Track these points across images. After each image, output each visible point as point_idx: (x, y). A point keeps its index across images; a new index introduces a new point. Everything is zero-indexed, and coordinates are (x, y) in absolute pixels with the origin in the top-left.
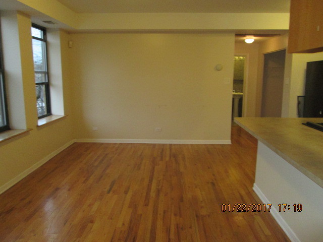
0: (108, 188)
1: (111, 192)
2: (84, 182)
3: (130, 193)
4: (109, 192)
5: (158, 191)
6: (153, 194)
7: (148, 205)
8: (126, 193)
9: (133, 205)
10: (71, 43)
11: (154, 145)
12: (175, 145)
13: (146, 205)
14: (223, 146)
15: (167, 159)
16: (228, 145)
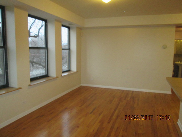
0: (91, 111)
1: (92, 113)
2: (80, 107)
3: (102, 115)
4: (91, 113)
5: (118, 116)
6: (114, 117)
7: (110, 123)
8: (100, 115)
9: (102, 122)
10: (82, 34)
11: (123, 91)
12: (135, 91)
13: (109, 123)
14: (165, 95)
15: (129, 99)
16: (169, 94)
